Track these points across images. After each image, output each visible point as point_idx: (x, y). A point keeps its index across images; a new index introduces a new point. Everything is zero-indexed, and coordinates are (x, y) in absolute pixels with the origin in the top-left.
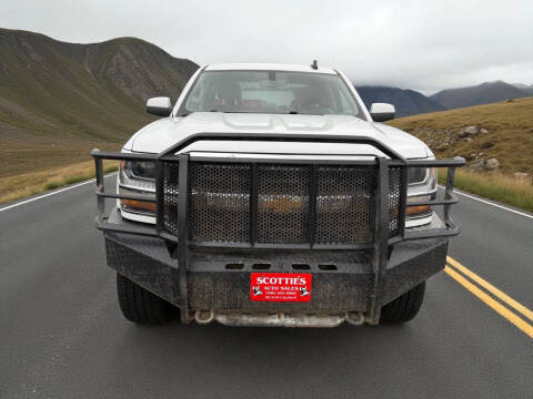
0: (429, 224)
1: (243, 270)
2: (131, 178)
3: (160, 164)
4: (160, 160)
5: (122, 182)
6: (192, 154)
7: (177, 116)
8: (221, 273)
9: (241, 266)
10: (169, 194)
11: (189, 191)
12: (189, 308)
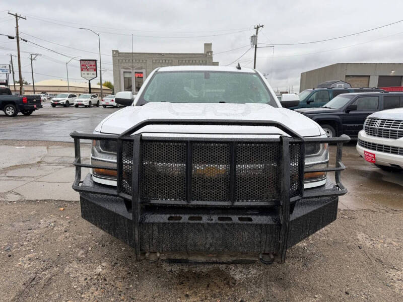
0: (324, 185)
1: (181, 221)
2: (100, 152)
3: (121, 142)
4: (120, 139)
5: (93, 155)
6: (144, 135)
7: (137, 105)
8: (164, 224)
9: (180, 218)
10: (126, 164)
11: (141, 161)
12: (141, 250)
